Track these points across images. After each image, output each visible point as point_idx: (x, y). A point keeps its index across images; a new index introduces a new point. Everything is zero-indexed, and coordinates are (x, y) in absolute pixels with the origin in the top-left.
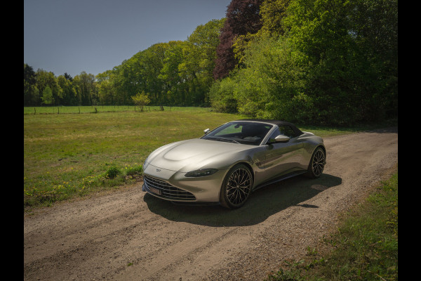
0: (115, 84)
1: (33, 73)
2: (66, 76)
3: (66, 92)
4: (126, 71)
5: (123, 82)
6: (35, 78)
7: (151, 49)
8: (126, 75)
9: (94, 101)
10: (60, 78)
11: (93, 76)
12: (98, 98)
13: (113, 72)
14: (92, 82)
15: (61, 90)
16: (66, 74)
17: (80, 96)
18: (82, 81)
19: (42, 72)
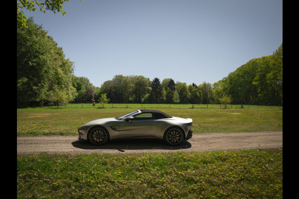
0: (224, 90)
1: (174, 83)
2: (194, 85)
3: (193, 95)
4: (231, 80)
5: (229, 88)
6: (175, 87)
7: (248, 64)
8: (231, 83)
9: (211, 101)
10: (190, 86)
11: (210, 84)
12: (213, 99)
13: (223, 81)
14: (210, 89)
15: (190, 94)
16: (193, 84)
17: (202, 98)
18: (203, 88)
19: (179, 83)
